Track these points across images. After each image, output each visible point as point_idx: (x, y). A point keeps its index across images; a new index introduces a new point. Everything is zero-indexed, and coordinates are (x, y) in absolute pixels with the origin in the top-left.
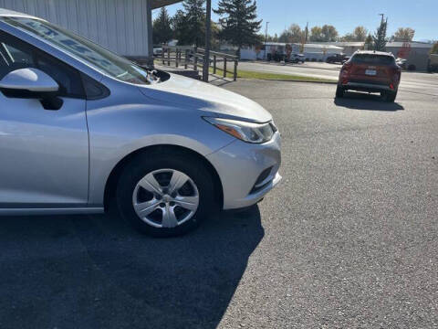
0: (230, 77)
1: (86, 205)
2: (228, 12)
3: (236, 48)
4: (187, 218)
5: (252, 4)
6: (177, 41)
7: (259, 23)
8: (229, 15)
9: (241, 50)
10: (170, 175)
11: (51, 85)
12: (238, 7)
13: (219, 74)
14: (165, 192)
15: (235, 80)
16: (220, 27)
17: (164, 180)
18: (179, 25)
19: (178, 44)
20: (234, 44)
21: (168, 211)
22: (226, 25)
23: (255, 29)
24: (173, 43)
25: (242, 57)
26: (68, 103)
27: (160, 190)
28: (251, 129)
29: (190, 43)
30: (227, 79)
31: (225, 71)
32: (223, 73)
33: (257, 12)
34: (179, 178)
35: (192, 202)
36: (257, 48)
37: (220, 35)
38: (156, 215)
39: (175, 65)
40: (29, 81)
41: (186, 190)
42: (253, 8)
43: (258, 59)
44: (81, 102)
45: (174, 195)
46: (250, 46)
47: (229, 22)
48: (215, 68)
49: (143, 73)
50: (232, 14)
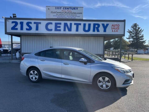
0: (130, 60)
1: (89, 82)
2: (132, 38)
3: (136, 50)
4: (108, 88)
5: (142, 35)
6: (113, 48)
7: (145, 41)
8: (133, 39)
9: (138, 51)
10: (105, 78)
11: (86, 61)
12: (136, 36)
13: (127, 59)
14: (104, 81)
15: (132, 61)
16: (129, 43)
17: (104, 79)
18: (114, 43)
19: (113, 49)
20: (134, 48)
21: (104, 86)
22: (131, 42)
23: (143, 43)
24: (112, 49)
25: (138, 53)
26: (88, 64)
27: (103, 81)
28: (123, 70)
29: (118, 49)
30: (129, 60)
31: (129, 58)
32: (128, 58)
33: (144, 37)
34: (107, 79)
35: (109, 84)
36: (144, 50)
37: (129, 46)
38: (102, 86)
39: (111, 56)
40: (83, 60)
41: (108, 81)
42: (142, 36)
43: (145, 54)
44: (90, 63)
45: (105, 82)
46: (141, 49)
47: (132, 41)
48: (125, 57)
49: (101, 59)
50: (134, 39)
